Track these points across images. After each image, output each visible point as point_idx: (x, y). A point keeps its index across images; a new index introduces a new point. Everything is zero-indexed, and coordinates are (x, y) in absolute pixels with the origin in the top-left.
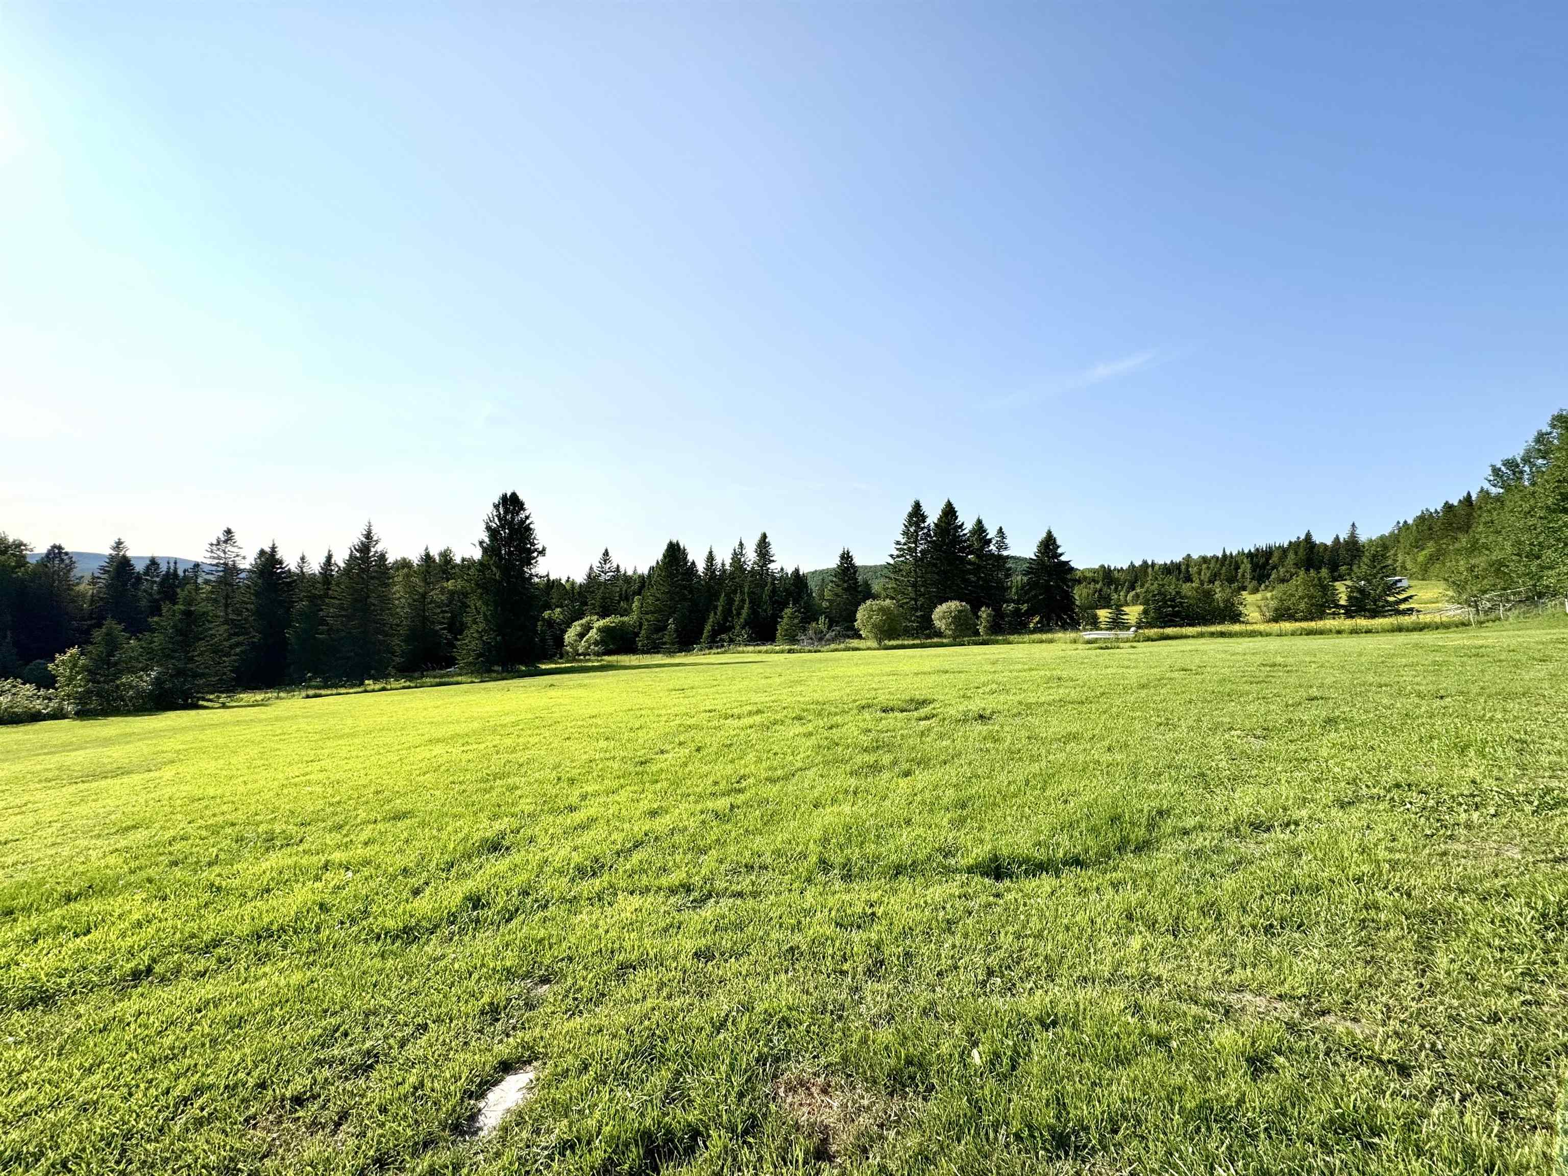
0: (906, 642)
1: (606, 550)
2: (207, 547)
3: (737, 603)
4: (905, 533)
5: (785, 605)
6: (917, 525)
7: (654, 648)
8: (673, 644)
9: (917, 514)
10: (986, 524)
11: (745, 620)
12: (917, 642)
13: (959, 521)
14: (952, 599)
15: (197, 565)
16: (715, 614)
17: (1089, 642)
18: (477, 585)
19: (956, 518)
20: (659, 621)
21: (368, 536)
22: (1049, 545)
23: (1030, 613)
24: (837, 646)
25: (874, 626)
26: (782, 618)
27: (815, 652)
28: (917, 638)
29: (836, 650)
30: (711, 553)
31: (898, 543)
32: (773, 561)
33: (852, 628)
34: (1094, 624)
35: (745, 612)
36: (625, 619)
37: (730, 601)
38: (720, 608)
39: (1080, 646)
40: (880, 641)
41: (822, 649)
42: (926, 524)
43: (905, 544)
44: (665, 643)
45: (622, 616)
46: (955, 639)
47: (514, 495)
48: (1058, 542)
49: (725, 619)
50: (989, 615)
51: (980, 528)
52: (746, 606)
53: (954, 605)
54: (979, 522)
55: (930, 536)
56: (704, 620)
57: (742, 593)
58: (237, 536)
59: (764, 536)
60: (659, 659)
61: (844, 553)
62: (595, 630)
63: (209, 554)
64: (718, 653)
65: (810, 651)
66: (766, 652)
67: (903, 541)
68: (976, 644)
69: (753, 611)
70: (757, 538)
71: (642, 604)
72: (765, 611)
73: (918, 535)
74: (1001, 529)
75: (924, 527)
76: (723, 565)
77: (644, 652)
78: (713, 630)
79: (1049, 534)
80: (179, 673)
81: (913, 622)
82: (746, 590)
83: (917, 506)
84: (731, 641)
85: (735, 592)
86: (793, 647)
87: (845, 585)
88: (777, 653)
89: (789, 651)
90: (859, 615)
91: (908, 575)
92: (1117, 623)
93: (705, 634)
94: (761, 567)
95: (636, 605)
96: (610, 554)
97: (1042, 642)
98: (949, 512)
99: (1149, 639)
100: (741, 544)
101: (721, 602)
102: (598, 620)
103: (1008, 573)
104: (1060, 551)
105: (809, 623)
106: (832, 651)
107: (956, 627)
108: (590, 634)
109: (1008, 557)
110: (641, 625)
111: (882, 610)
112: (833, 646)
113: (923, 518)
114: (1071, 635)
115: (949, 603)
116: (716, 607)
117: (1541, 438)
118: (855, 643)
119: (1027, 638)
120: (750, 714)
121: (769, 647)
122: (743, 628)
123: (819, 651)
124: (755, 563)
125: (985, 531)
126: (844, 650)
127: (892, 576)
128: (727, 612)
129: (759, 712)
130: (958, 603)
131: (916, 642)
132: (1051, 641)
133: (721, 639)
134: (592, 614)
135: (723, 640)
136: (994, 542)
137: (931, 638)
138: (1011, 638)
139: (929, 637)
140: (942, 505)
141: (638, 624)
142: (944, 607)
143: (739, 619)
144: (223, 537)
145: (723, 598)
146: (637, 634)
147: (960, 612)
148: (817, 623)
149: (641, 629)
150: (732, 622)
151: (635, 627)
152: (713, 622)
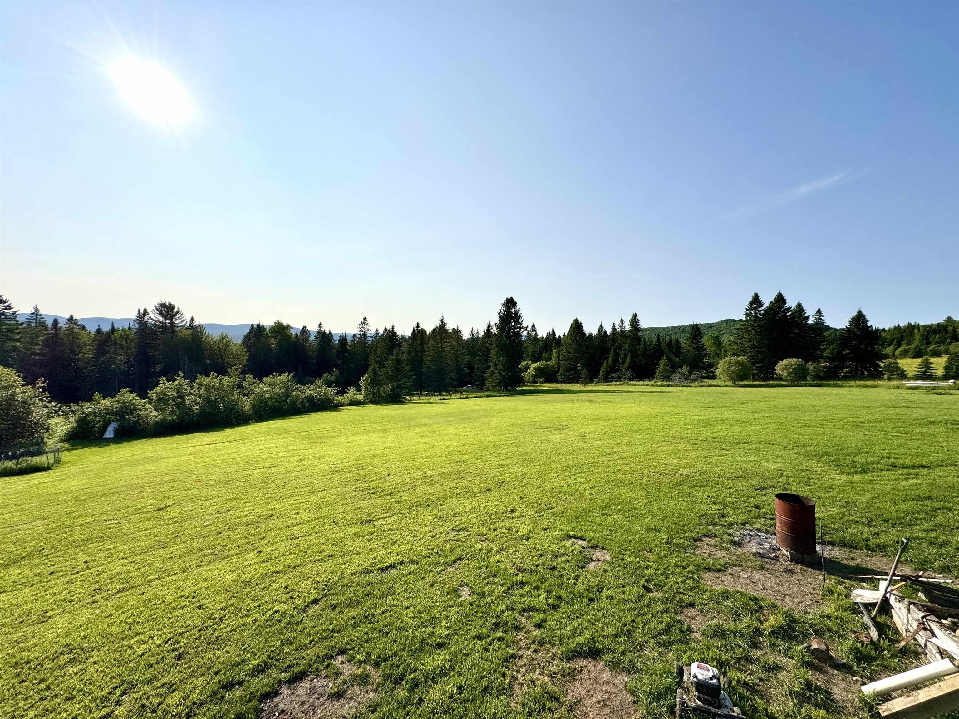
1: (534, 324)
2: (358, 326)
3: (621, 356)
5: (660, 358)
6: (756, 309)
9: (756, 301)
10: (805, 306)
11: (628, 365)
13: (787, 305)
14: (791, 357)
15: (354, 335)
18: (497, 346)
19: (785, 303)
21: (442, 321)
22: (859, 320)
25: (731, 372)
26: (659, 365)
27: (687, 387)
29: (701, 386)
30: (601, 326)
33: (713, 373)
34: (902, 375)
35: (628, 361)
36: (548, 363)
37: (617, 355)
38: (610, 359)
40: (734, 381)
42: (763, 308)
45: (546, 361)
46: (793, 382)
47: (512, 298)
49: (614, 365)
51: (800, 309)
52: (628, 358)
53: (793, 361)
54: (800, 305)
55: (765, 315)
56: (600, 365)
57: (625, 350)
58: (369, 320)
59: (635, 315)
60: (578, 387)
62: (532, 368)
63: (359, 330)
64: (618, 385)
65: (683, 386)
66: (652, 385)
67: (745, 319)
69: (633, 360)
70: (630, 317)
71: (559, 355)
72: (640, 360)
73: (756, 315)
74: (819, 310)
75: (762, 310)
77: (562, 382)
78: (606, 371)
79: (860, 313)
81: (754, 370)
82: (627, 348)
83: (756, 297)
84: (620, 378)
85: (621, 349)
86: (670, 383)
87: (696, 346)
88: (660, 386)
89: (669, 386)
90: (719, 366)
91: (750, 341)
93: (601, 373)
95: (554, 355)
96: (536, 326)
98: (780, 299)
100: (622, 321)
101: (611, 356)
102: (532, 364)
103: (825, 339)
104: (867, 321)
105: (676, 369)
107: (796, 375)
108: (529, 371)
109: (825, 328)
110: (559, 368)
111: (738, 363)
112: (697, 384)
113: (760, 304)
115: (789, 360)
116: (608, 358)
122: (627, 370)
123: (690, 386)
125: (804, 311)
126: (704, 386)
128: (615, 361)
130: (796, 360)
131: (762, 383)
132: (875, 386)
133: (612, 376)
134: (527, 360)
136: (812, 318)
140: (775, 295)
141: (556, 366)
142: (785, 362)
143: (624, 365)
144: (363, 321)
145: (612, 352)
146: (557, 372)
147: (799, 365)
148: (682, 369)
149: (559, 369)
150: (619, 367)
151: (555, 368)
152: (606, 366)
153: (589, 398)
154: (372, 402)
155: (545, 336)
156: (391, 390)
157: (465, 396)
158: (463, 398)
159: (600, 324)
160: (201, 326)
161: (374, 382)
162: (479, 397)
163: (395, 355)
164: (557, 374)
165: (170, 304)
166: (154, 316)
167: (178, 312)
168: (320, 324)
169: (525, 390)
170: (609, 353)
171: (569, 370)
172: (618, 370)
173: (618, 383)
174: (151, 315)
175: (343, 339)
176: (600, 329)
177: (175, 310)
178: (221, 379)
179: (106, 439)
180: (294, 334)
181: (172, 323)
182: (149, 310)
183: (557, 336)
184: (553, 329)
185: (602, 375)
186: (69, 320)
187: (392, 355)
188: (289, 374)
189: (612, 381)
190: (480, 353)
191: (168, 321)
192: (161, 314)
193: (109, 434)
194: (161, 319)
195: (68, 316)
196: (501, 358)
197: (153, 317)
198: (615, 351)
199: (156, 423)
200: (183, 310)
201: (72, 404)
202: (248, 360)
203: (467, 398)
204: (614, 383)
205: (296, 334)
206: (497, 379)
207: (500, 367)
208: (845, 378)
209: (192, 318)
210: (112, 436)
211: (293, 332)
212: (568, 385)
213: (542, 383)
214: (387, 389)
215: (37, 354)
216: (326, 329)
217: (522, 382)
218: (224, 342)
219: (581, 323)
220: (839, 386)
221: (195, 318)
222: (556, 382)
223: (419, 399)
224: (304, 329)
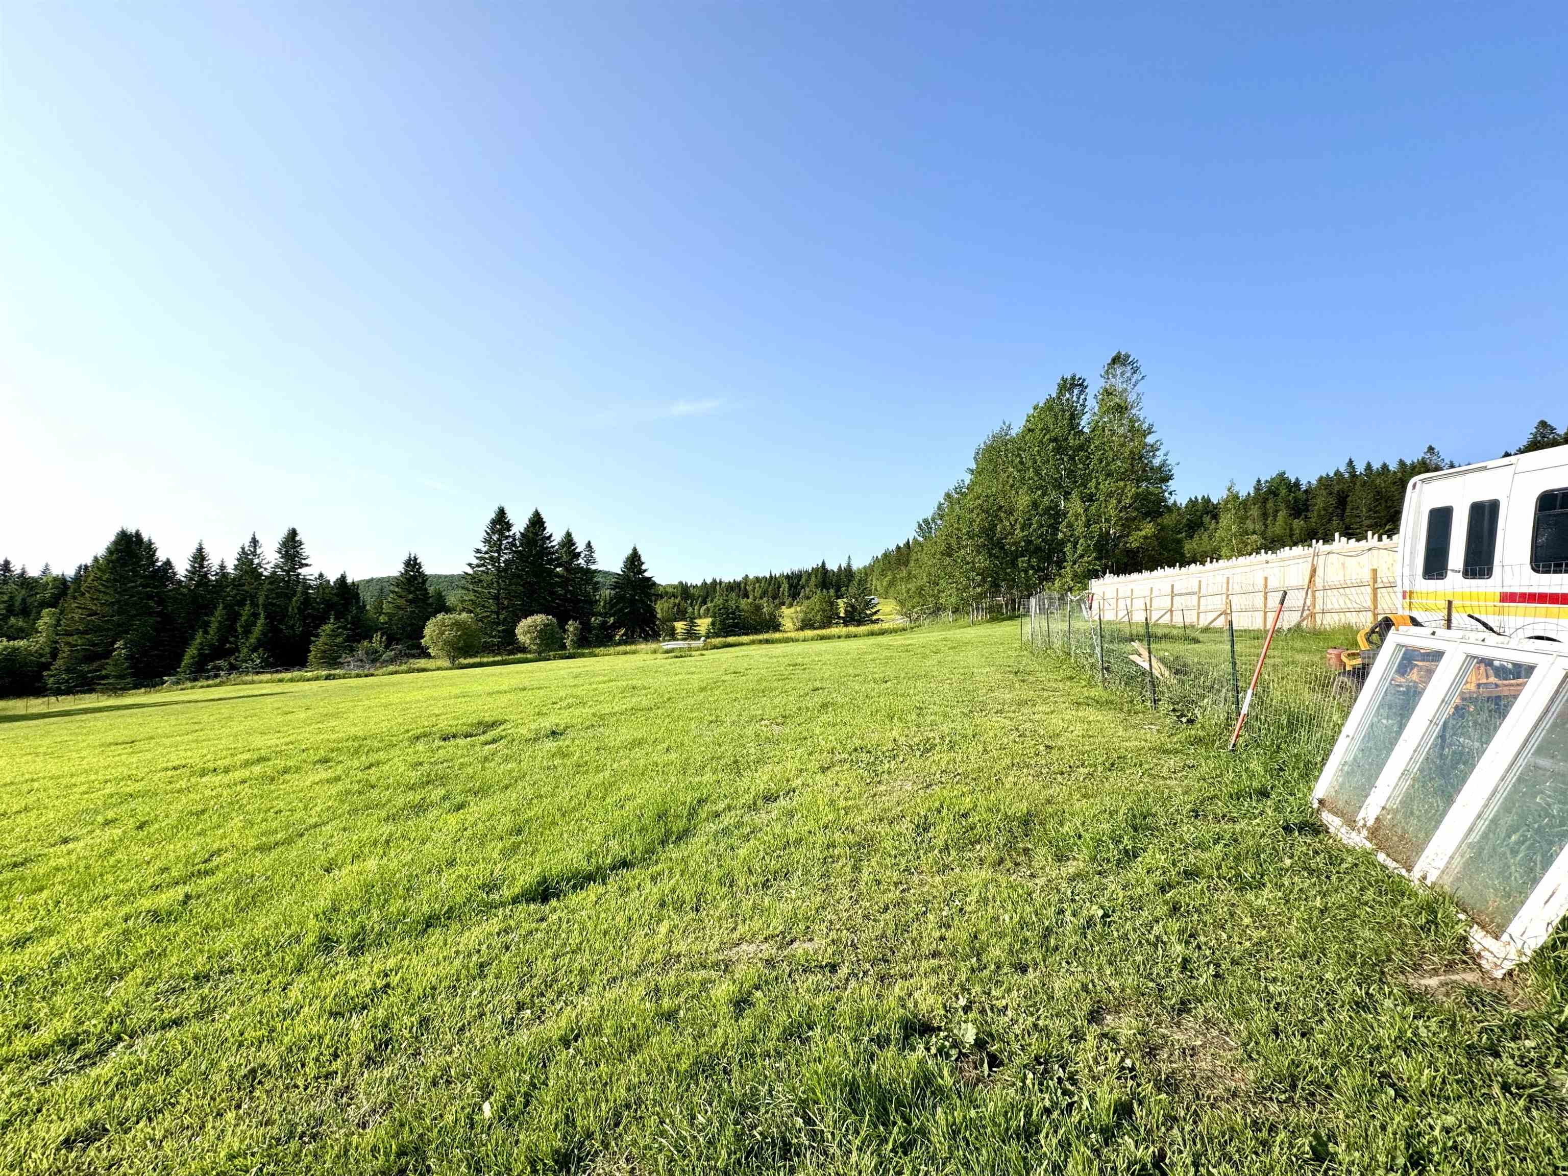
0: (485, 660)
3: (244, 618)
4: (486, 541)
5: (324, 620)
6: (501, 533)
7: (82, 685)
8: (122, 677)
9: (501, 521)
10: (576, 538)
11: (258, 640)
12: (498, 658)
13: (547, 533)
14: (538, 612)
16: (206, 633)
17: (667, 652)
19: (545, 529)
20: (94, 645)
22: (634, 561)
23: (616, 626)
24: (397, 668)
25: (446, 642)
26: (317, 636)
27: (366, 676)
28: (499, 654)
29: (396, 673)
30: (200, 550)
31: (478, 551)
32: (307, 565)
33: (419, 646)
34: (672, 635)
35: (258, 630)
36: (21, 643)
37: (233, 616)
38: (214, 626)
39: (659, 656)
40: (453, 659)
41: (376, 673)
42: (511, 533)
43: (486, 553)
46: (540, 653)
48: (643, 559)
49: (223, 640)
50: (576, 629)
51: (569, 541)
52: (261, 622)
53: (539, 619)
54: (569, 535)
55: (515, 545)
56: (185, 642)
57: (254, 605)
59: (293, 533)
61: (410, 560)
64: (208, 686)
65: (358, 676)
66: (292, 680)
67: (484, 549)
68: (562, 658)
69: (272, 628)
70: (281, 535)
71: (59, 620)
72: (292, 627)
73: (501, 544)
74: (589, 543)
75: (509, 536)
76: (222, 567)
77: (58, 692)
78: (200, 655)
79: (635, 550)
81: (494, 637)
82: (261, 601)
83: (501, 513)
84: (233, 668)
85: (242, 604)
86: (333, 672)
87: (411, 596)
89: (327, 678)
90: (427, 631)
91: (489, 586)
92: (691, 634)
93: (186, 661)
94: (288, 572)
95: (44, 622)
97: (625, 653)
98: (537, 522)
99: (715, 647)
100: (254, 542)
101: (216, 620)
103: (596, 587)
104: (644, 567)
105: (359, 642)
106: (390, 674)
107: (542, 640)
109: (595, 571)
110: (54, 655)
111: (457, 624)
112: (391, 668)
113: (508, 526)
114: (653, 646)
115: (535, 617)
116: (207, 624)
117: (940, 507)
118: (422, 663)
119: (612, 650)
120: (247, 764)
121: (296, 674)
122: (254, 650)
123: (372, 675)
124: (277, 566)
125: (574, 544)
126: (406, 672)
127: (471, 587)
128: (228, 628)
129: (262, 759)
130: (543, 616)
131: (496, 659)
132: (634, 652)
133: (214, 668)
135: (219, 668)
136: (583, 555)
137: (514, 654)
138: (597, 651)
139: (511, 653)
140: (530, 514)
141: (48, 650)
142: (529, 620)
143: (247, 638)
145: (220, 611)
146: (46, 666)
147: (546, 625)
148: (371, 642)
149: (54, 657)
150: (235, 643)
151: (42, 656)
152: (201, 644)
159: (197, 546)
164: (45, 673)
170: (211, 613)
171: (85, 658)
172: (232, 651)
173: (211, 682)
176: (195, 559)
185: (185, 666)
198: (227, 607)
208: (621, 643)
212: (74, 697)
220: (595, 656)
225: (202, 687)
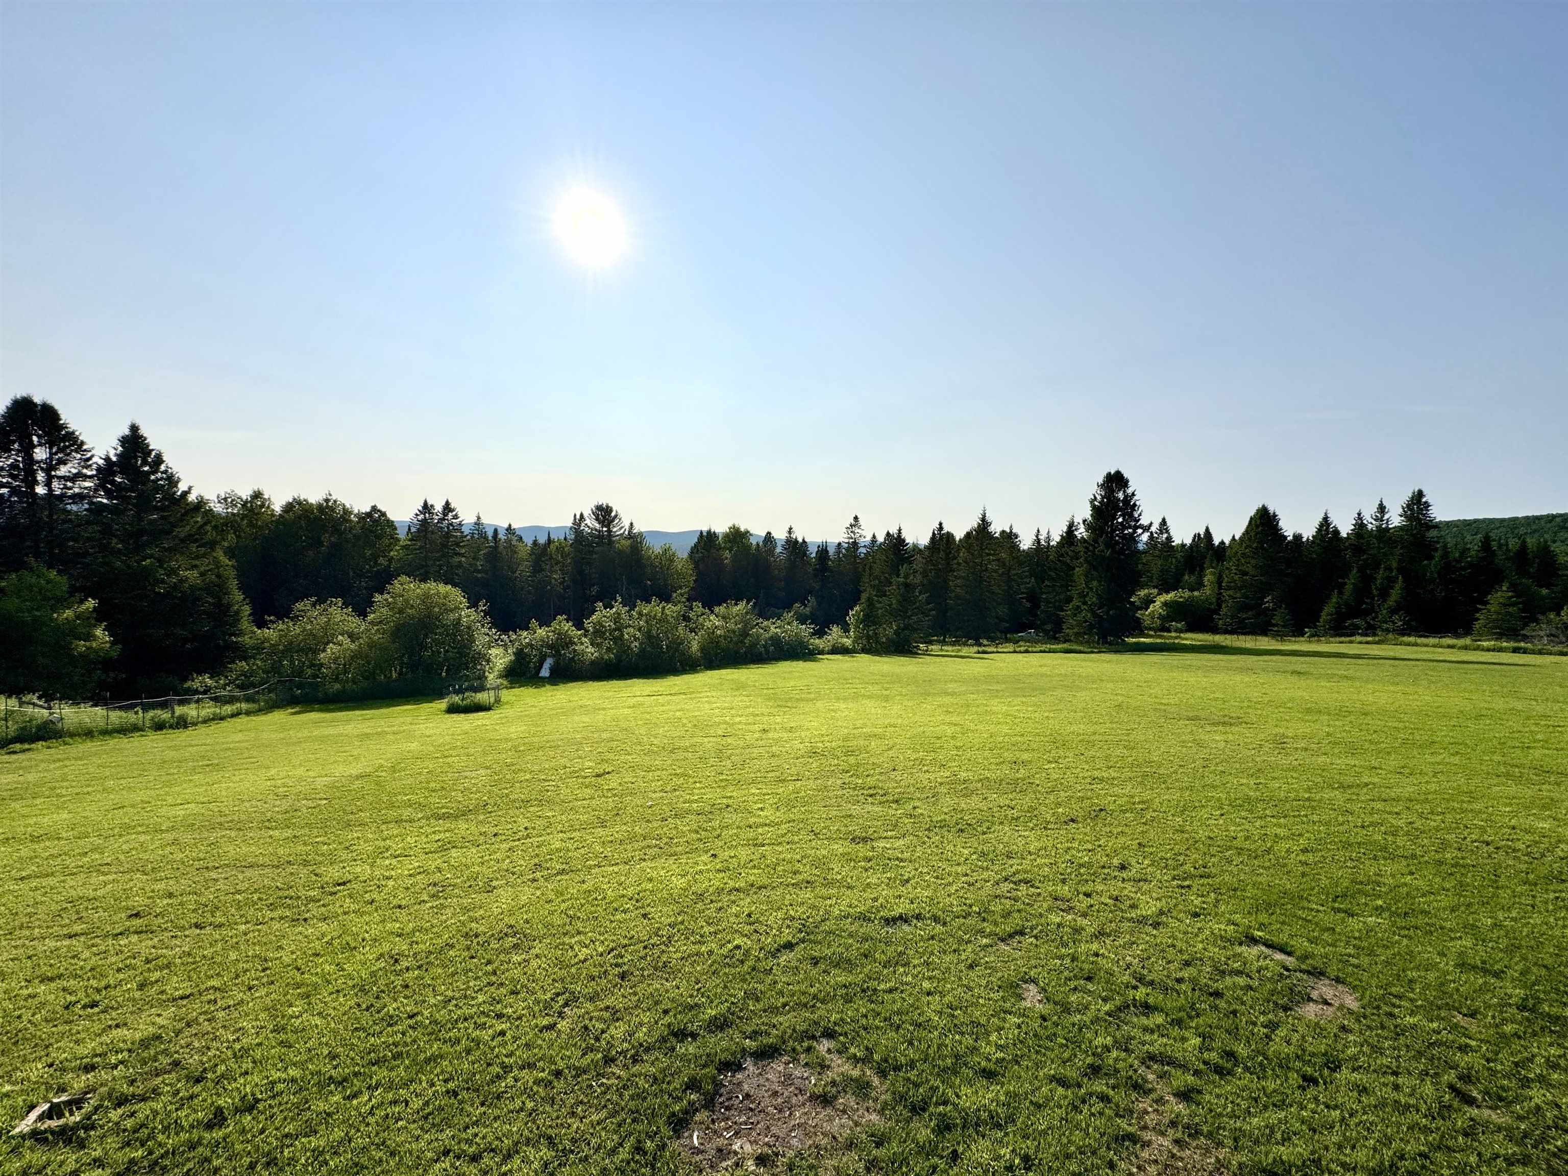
1: (1164, 520)
2: (845, 530)
3: (1379, 582)
5: (1494, 586)
7: (1243, 629)
11: (1397, 603)
15: (839, 544)
16: (1341, 593)
18: (1087, 561)
20: (1247, 598)
21: (983, 519)
26: (1486, 603)
30: (1326, 519)
35: (1395, 594)
36: (1196, 593)
37: (1366, 580)
38: (1349, 588)
44: (1274, 625)
45: (1192, 590)
47: (1118, 473)
49: (1359, 601)
52: (1398, 585)
56: (1323, 600)
57: (1389, 569)
58: (861, 521)
59: (1419, 495)
60: (1264, 643)
62: (1158, 603)
63: (846, 535)
66: (1466, 648)
69: (1412, 591)
70: (1405, 496)
71: (1220, 579)
77: (1226, 632)
78: (1337, 613)
80: (906, 628)
84: (1373, 628)
85: (1377, 568)
86: (1520, 645)
88: (1488, 650)
89: (1515, 650)
95: (1209, 577)
96: (1169, 524)
100: (1382, 509)
101: (1350, 583)
102: (1159, 594)
105: (1543, 614)
108: (1151, 608)
110: (1220, 603)
116: (1341, 586)
122: (1393, 612)
128: (1363, 590)
133: (1352, 625)
134: (1148, 587)
135: (1357, 627)
141: (1214, 600)
143: (1385, 601)
144: (853, 522)
145: (1354, 573)
146: (1216, 612)
148: (1558, 614)
149: (1220, 606)
150: (1372, 604)
151: (1211, 604)
152: (1338, 603)
153: (1291, 668)
154: (865, 651)
155: (1188, 541)
156: (896, 632)
157: (1022, 649)
158: (1020, 652)
159: (1323, 515)
160: (640, 534)
161: (869, 619)
162: (1049, 652)
163: (902, 575)
164: (1216, 617)
165: (607, 507)
166: (591, 523)
167: (616, 516)
168: (791, 529)
169: (1144, 643)
170: (1345, 575)
171: (1244, 607)
172: (1367, 613)
173: (1370, 639)
174: (588, 522)
175: (823, 551)
176: (1321, 525)
177: (613, 514)
178: (664, 608)
179: (542, 678)
180: (754, 543)
181: (609, 531)
182: (586, 515)
183: (1216, 542)
184: (1207, 529)
185: (1325, 621)
186: (507, 530)
187: (898, 576)
188: (748, 603)
189: (1352, 635)
190: (1053, 574)
191: (605, 529)
192: (597, 519)
193: (545, 672)
194: (597, 526)
195: (506, 526)
196: (1095, 583)
197: (589, 524)
198: (1361, 570)
199: (593, 663)
200: (622, 514)
201: (511, 633)
202: (695, 581)
203: (1027, 652)
204: (1358, 638)
205: (758, 544)
206: (1086, 621)
207: (1092, 599)
209: (632, 524)
210: (547, 675)
211: (753, 541)
212: (1242, 637)
213: (1181, 631)
214: (889, 631)
215: (479, 571)
216: (799, 536)
217: (1137, 628)
218: (668, 556)
219: (1275, 515)
221: (634, 524)
222: (1215, 630)
223: (942, 650)
224: (769, 537)
225: (1360, 643)
